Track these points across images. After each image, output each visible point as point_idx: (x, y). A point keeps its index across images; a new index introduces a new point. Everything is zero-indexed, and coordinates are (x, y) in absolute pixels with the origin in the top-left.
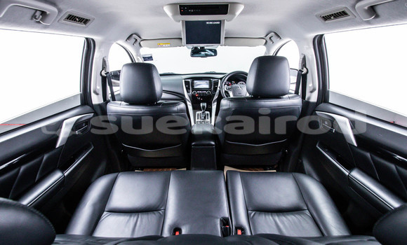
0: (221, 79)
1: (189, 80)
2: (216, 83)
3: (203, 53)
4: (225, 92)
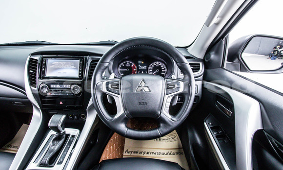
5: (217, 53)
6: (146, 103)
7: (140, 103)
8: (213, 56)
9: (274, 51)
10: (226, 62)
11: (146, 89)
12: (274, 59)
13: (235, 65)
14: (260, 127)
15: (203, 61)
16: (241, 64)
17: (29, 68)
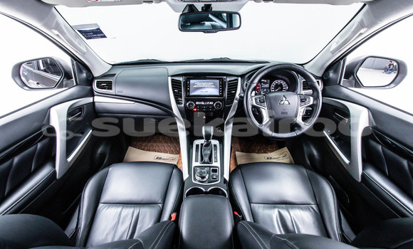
0: (242, 76)
1: (181, 79)
2: (233, 86)
3: (207, 23)
4: (253, 107)
5: (336, 71)
6: (287, 113)
7: (282, 113)
8: (331, 75)
9: (390, 65)
10: (343, 79)
11: (286, 102)
12: (390, 73)
13: (350, 82)
14: (367, 125)
15: (321, 78)
16: (356, 81)
17: (173, 87)
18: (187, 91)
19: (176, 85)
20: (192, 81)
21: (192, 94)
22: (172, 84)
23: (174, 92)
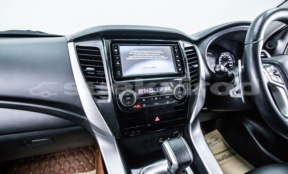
17: (81, 62)
18: (116, 69)
19: (87, 57)
20: (123, 49)
21: (126, 74)
22: (79, 57)
23: (85, 73)
